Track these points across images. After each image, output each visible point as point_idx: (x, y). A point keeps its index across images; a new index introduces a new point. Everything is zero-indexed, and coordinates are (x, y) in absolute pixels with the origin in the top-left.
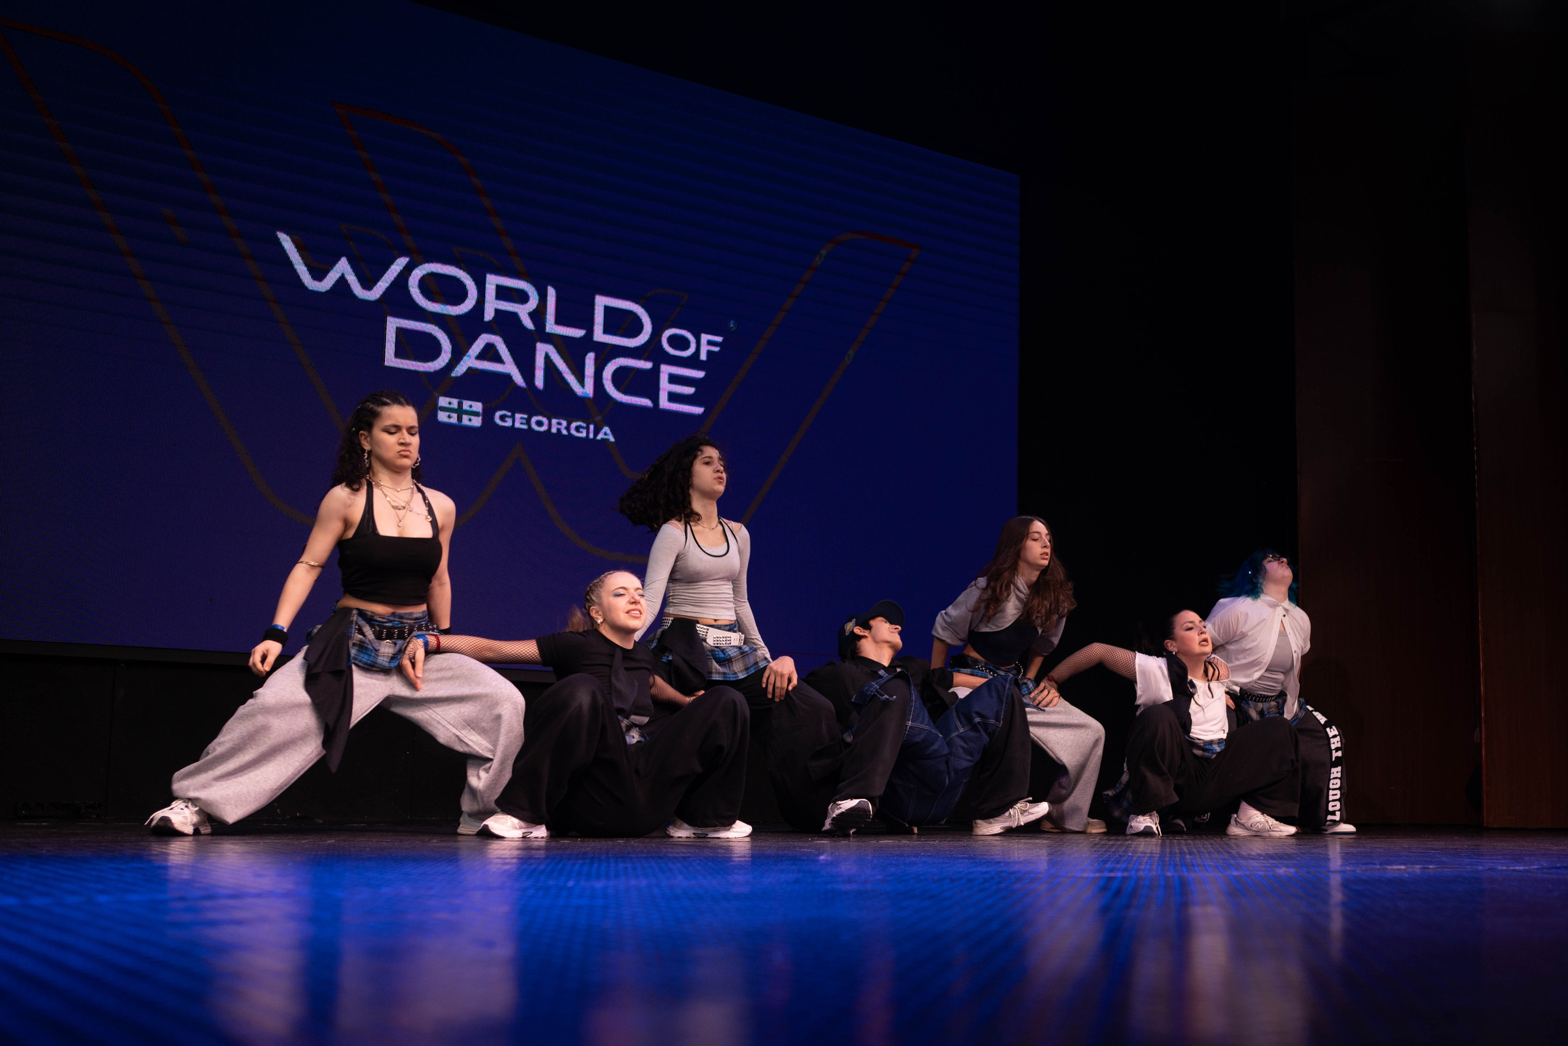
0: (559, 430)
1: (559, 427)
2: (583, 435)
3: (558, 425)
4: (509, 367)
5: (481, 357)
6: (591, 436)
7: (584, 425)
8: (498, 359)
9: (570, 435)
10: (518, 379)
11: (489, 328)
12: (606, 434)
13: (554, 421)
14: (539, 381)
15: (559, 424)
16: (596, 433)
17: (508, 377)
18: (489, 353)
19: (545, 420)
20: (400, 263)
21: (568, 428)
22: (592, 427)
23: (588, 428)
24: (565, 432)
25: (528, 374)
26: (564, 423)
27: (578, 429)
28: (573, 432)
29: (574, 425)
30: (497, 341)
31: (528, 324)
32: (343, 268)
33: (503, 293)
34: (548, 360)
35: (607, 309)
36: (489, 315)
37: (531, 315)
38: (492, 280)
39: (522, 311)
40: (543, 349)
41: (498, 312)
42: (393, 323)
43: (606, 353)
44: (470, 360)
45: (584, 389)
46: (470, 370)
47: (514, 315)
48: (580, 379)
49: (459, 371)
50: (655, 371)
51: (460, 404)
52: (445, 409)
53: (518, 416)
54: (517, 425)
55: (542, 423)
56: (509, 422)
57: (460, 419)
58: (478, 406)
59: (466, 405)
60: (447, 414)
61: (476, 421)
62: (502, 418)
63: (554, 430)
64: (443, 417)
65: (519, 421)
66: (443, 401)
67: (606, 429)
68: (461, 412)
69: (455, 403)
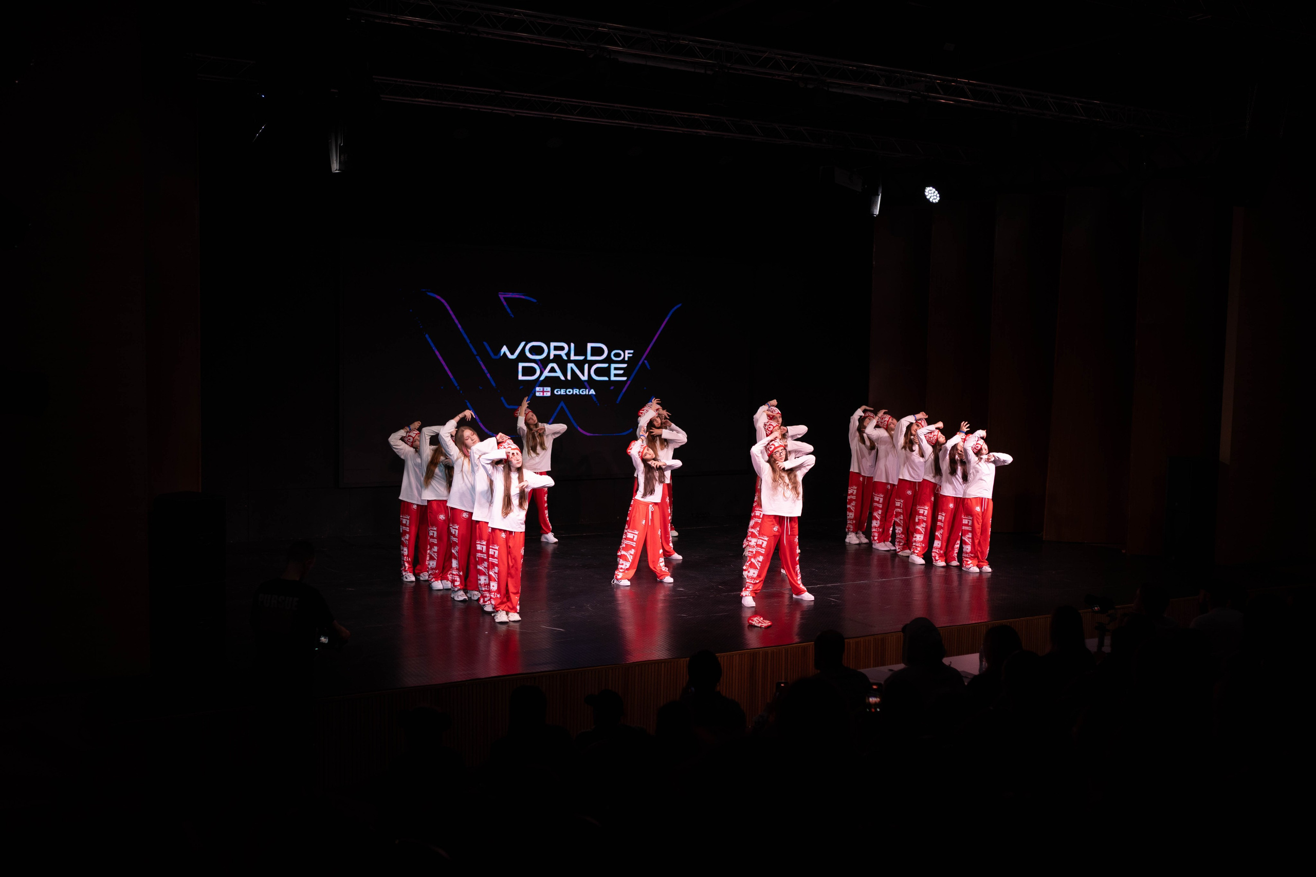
0: (576, 393)
2: (585, 393)
3: (576, 391)
4: (559, 374)
5: (549, 372)
6: (587, 393)
7: (584, 390)
8: (555, 371)
9: (580, 394)
10: (562, 378)
11: (552, 361)
12: (592, 392)
13: (574, 390)
14: (569, 377)
16: (589, 392)
17: (558, 377)
18: (553, 370)
19: (571, 390)
20: (523, 344)
21: (579, 392)
22: (587, 390)
24: (578, 393)
25: (565, 375)
26: (578, 390)
27: (582, 392)
28: (581, 393)
29: (581, 390)
30: (555, 365)
31: (565, 358)
32: (505, 349)
33: (556, 348)
34: (572, 369)
35: (592, 347)
36: (552, 357)
37: (566, 354)
38: (553, 344)
39: (563, 353)
40: (570, 365)
41: (555, 355)
42: (521, 365)
43: (592, 363)
44: (546, 373)
45: (585, 378)
46: (546, 377)
47: (560, 356)
48: (583, 374)
49: (542, 378)
50: (609, 367)
51: (543, 389)
52: (538, 392)
53: (562, 390)
54: (562, 393)
55: (570, 392)
56: (559, 393)
57: (543, 394)
58: (549, 389)
59: (545, 389)
60: (539, 393)
61: (549, 394)
62: (557, 392)
63: (574, 393)
64: (537, 394)
65: (562, 392)
66: (538, 389)
67: (592, 390)
68: (543, 392)
69: (541, 389)
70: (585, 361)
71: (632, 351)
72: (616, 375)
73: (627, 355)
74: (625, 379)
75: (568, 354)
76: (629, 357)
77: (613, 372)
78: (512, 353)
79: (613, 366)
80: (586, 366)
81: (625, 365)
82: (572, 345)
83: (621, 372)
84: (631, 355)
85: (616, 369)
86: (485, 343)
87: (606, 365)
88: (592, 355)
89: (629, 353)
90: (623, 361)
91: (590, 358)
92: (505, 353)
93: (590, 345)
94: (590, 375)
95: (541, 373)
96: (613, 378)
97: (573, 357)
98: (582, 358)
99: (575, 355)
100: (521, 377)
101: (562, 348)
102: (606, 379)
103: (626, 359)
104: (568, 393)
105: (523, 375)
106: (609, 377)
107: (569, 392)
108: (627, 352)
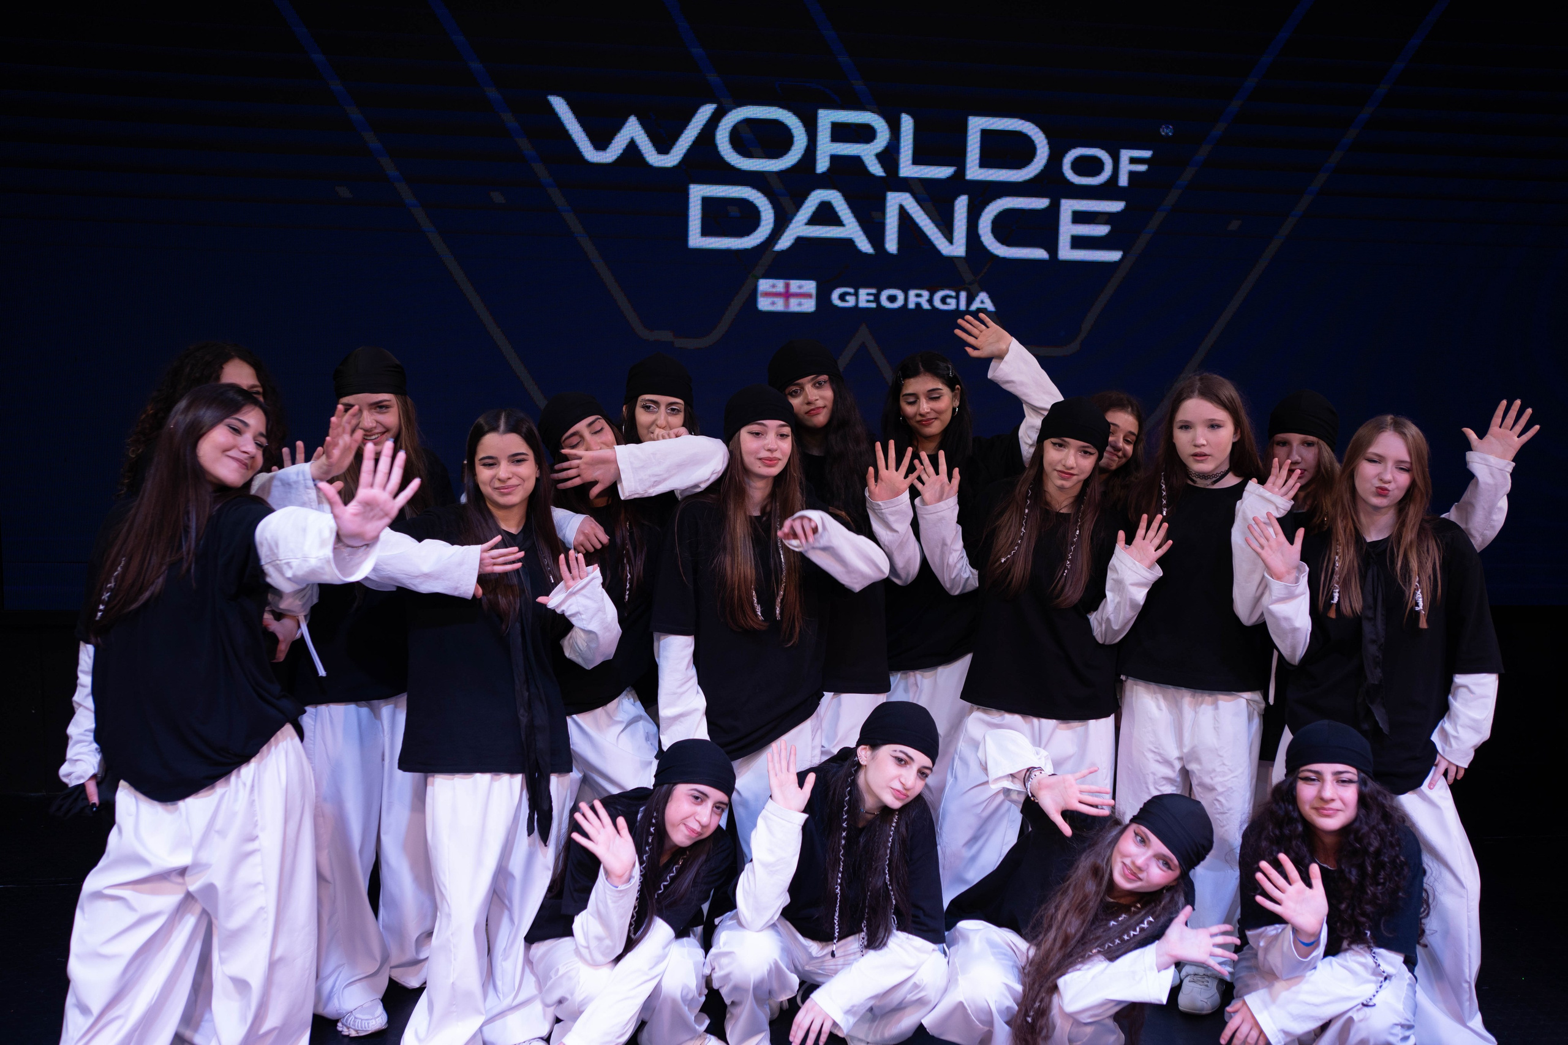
0: (918, 305)
1: (919, 300)
3: (920, 298)
4: (851, 229)
5: (813, 221)
7: (953, 294)
8: (835, 220)
10: (864, 245)
11: (826, 181)
13: (912, 293)
14: (892, 245)
15: (918, 296)
17: (849, 243)
18: (825, 215)
19: (900, 295)
20: (706, 112)
22: (963, 295)
23: (957, 298)
25: (875, 232)
26: (926, 294)
27: (943, 300)
28: (937, 303)
30: (835, 197)
31: (876, 169)
32: (632, 130)
33: (841, 132)
34: (903, 214)
35: (985, 134)
36: (822, 165)
37: (879, 156)
38: (826, 118)
39: (868, 153)
40: (895, 200)
41: (834, 158)
42: (697, 192)
43: (982, 194)
44: (799, 227)
45: (957, 248)
46: (800, 241)
47: (857, 160)
48: (949, 236)
49: (784, 243)
50: (1054, 210)
51: (787, 286)
52: (767, 294)
53: (863, 293)
54: (863, 304)
55: (894, 298)
56: (851, 301)
57: (787, 304)
58: (810, 286)
59: (795, 285)
60: (770, 300)
61: (809, 306)
62: (842, 297)
63: (911, 305)
64: (764, 304)
65: (864, 298)
66: (764, 285)
67: (983, 296)
68: (787, 295)
69: (780, 285)
70: (958, 184)
71: (1147, 154)
72: (1078, 242)
73: (1125, 167)
74: (1115, 256)
75: (888, 157)
76: (1132, 175)
77: (1067, 229)
78: (663, 146)
79: (1068, 206)
80: (961, 204)
81: (1116, 206)
82: (907, 123)
83: (1102, 230)
84: (1142, 168)
85: (1079, 217)
86: (559, 104)
87: (1042, 203)
88: (985, 162)
89: (1133, 161)
90: (1109, 190)
91: (974, 172)
92: (632, 147)
93: (976, 125)
94: (978, 237)
95: (782, 223)
96: (1066, 253)
97: (907, 169)
98: (943, 172)
99: (917, 160)
100: (696, 240)
101: (865, 134)
102: (1040, 254)
103: (1123, 181)
104: (885, 303)
105: (706, 232)
106: (1052, 246)
107: (892, 299)
108: (1125, 155)
